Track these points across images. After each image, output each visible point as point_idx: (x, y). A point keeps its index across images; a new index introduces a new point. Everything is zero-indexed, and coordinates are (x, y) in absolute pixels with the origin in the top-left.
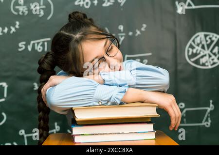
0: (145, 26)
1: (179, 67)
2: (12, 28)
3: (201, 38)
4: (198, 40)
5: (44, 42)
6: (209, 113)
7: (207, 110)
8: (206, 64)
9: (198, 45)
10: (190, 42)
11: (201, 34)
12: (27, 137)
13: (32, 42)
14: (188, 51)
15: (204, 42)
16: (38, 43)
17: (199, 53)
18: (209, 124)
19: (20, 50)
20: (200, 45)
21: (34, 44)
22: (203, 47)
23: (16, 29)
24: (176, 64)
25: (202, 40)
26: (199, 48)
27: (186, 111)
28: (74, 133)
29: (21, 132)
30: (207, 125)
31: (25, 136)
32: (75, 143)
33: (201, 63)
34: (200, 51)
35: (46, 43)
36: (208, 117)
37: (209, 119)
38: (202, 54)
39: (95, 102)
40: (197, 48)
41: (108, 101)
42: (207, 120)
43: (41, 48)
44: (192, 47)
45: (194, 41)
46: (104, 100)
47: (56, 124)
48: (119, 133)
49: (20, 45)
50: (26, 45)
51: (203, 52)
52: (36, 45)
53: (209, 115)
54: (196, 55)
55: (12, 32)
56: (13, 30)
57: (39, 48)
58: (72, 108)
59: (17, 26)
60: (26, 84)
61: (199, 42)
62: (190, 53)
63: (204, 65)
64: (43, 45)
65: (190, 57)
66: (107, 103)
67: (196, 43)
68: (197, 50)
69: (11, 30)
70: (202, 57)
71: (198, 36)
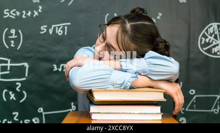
0: (160, 14)
1: (192, 56)
2: (35, 11)
3: (214, 28)
4: (211, 30)
5: (64, 26)
6: (218, 101)
7: (216, 97)
8: (218, 53)
9: (211, 35)
10: (204, 31)
11: (215, 25)
12: (45, 115)
13: (53, 26)
14: (201, 40)
15: (217, 33)
16: (59, 27)
17: (212, 43)
18: (218, 111)
19: (42, 33)
20: (213, 35)
21: (55, 28)
22: (216, 37)
23: (38, 13)
24: (189, 52)
25: (215, 30)
26: (212, 38)
27: (196, 98)
28: (91, 111)
29: (40, 110)
30: (216, 111)
31: (44, 113)
32: (92, 120)
33: (213, 52)
34: (213, 40)
35: (66, 27)
36: (217, 104)
37: (218, 106)
38: (214, 43)
39: (111, 85)
40: (210, 37)
41: (122, 85)
42: (216, 107)
43: (62, 32)
44: (205, 36)
45: (207, 31)
46: (119, 83)
47: (72, 103)
48: (130, 113)
49: (42, 28)
50: (48, 29)
51: (216, 42)
52: (57, 28)
53: (218, 102)
54: (209, 44)
55: (34, 16)
56: (36, 13)
57: (59, 32)
58: (91, 90)
59: (40, 11)
60: (47, 65)
61: (212, 32)
62: (203, 43)
63: (215, 54)
64: (63, 29)
65: (202, 46)
66: (120, 87)
67: (209, 33)
68: (210, 40)
69: (34, 13)
70: (214, 46)
71: (212, 26)
